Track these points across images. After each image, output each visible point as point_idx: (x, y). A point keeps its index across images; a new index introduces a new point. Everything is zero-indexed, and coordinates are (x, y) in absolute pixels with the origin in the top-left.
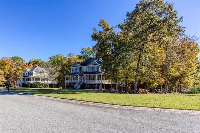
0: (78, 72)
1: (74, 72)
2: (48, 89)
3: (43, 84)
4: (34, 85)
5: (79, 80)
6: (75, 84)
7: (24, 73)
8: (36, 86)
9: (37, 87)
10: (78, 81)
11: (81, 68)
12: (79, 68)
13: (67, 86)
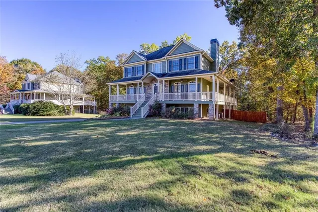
0: (139, 75)
1: (130, 76)
2: (71, 116)
3: (58, 106)
4: (34, 107)
5: (143, 95)
6: (133, 104)
7: (25, 85)
8: (39, 110)
9: (41, 113)
10: (140, 97)
11: (147, 65)
12: (143, 66)
13: (114, 111)
